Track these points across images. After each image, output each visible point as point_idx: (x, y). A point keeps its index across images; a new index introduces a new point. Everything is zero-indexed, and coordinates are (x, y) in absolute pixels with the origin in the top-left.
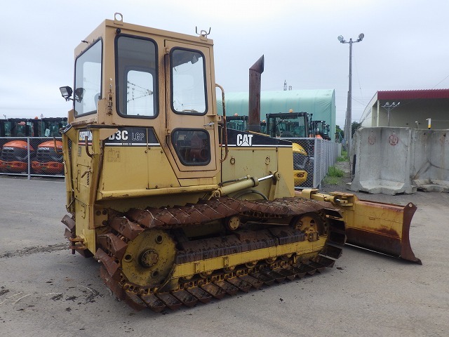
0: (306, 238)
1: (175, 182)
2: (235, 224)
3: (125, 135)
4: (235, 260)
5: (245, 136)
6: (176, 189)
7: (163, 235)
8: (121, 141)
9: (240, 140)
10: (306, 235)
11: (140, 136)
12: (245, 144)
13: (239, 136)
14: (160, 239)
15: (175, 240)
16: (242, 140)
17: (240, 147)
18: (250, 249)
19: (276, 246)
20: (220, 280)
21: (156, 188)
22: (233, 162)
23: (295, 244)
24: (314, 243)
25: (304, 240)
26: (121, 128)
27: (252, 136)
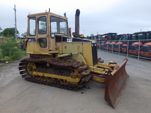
2: (48, 65)
4: (46, 75)
5: (70, 39)
6: (39, 53)
7: (34, 64)
8: (30, 41)
9: (68, 40)
11: (33, 40)
12: (70, 42)
13: (68, 39)
14: (33, 64)
17: (68, 43)
18: (50, 73)
19: (59, 75)
21: (35, 52)
22: (66, 47)
23: (66, 77)
24: (74, 79)
25: (69, 76)
26: (30, 38)
27: (72, 39)
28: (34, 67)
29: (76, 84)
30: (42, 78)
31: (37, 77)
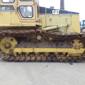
0: (73, 47)
1: (20, 23)
2: (39, 38)
3: (4, 8)
7: (13, 39)
8: (3, 10)
9: (54, 12)
10: (73, 46)
11: (9, 8)
12: (56, 14)
15: (17, 41)
16: (55, 12)
17: (54, 15)
19: (57, 48)
20: (34, 57)
21: (14, 24)
22: (50, 20)
23: (67, 49)
24: (78, 50)
25: (72, 48)
26: (3, 6)
27: (58, 11)
28: (14, 43)
29: (79, 55)
30: (28, 56)
31: (19, 56)
